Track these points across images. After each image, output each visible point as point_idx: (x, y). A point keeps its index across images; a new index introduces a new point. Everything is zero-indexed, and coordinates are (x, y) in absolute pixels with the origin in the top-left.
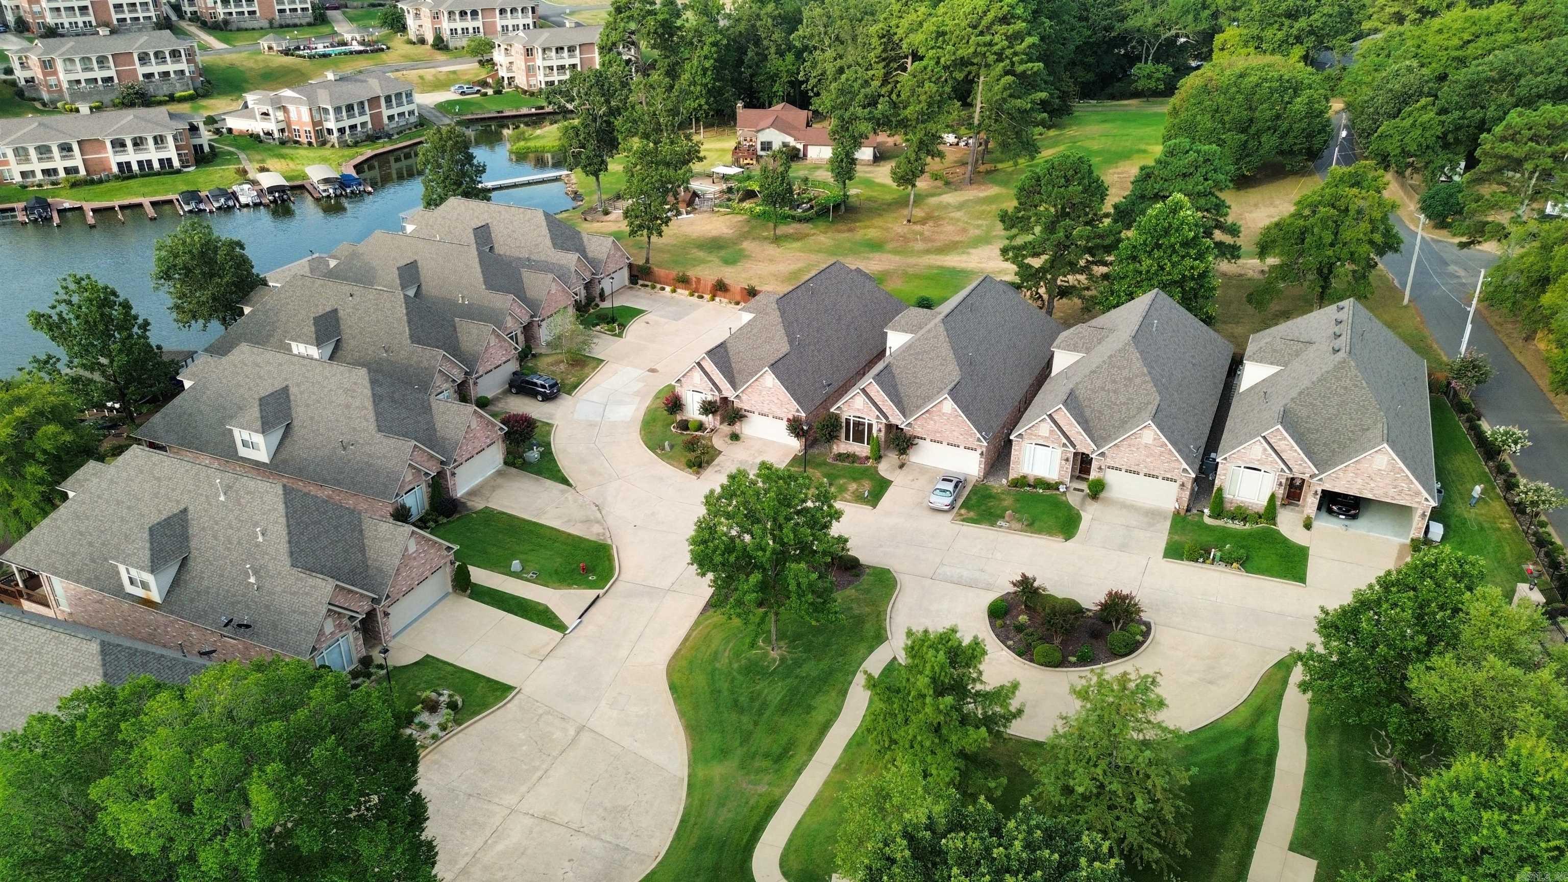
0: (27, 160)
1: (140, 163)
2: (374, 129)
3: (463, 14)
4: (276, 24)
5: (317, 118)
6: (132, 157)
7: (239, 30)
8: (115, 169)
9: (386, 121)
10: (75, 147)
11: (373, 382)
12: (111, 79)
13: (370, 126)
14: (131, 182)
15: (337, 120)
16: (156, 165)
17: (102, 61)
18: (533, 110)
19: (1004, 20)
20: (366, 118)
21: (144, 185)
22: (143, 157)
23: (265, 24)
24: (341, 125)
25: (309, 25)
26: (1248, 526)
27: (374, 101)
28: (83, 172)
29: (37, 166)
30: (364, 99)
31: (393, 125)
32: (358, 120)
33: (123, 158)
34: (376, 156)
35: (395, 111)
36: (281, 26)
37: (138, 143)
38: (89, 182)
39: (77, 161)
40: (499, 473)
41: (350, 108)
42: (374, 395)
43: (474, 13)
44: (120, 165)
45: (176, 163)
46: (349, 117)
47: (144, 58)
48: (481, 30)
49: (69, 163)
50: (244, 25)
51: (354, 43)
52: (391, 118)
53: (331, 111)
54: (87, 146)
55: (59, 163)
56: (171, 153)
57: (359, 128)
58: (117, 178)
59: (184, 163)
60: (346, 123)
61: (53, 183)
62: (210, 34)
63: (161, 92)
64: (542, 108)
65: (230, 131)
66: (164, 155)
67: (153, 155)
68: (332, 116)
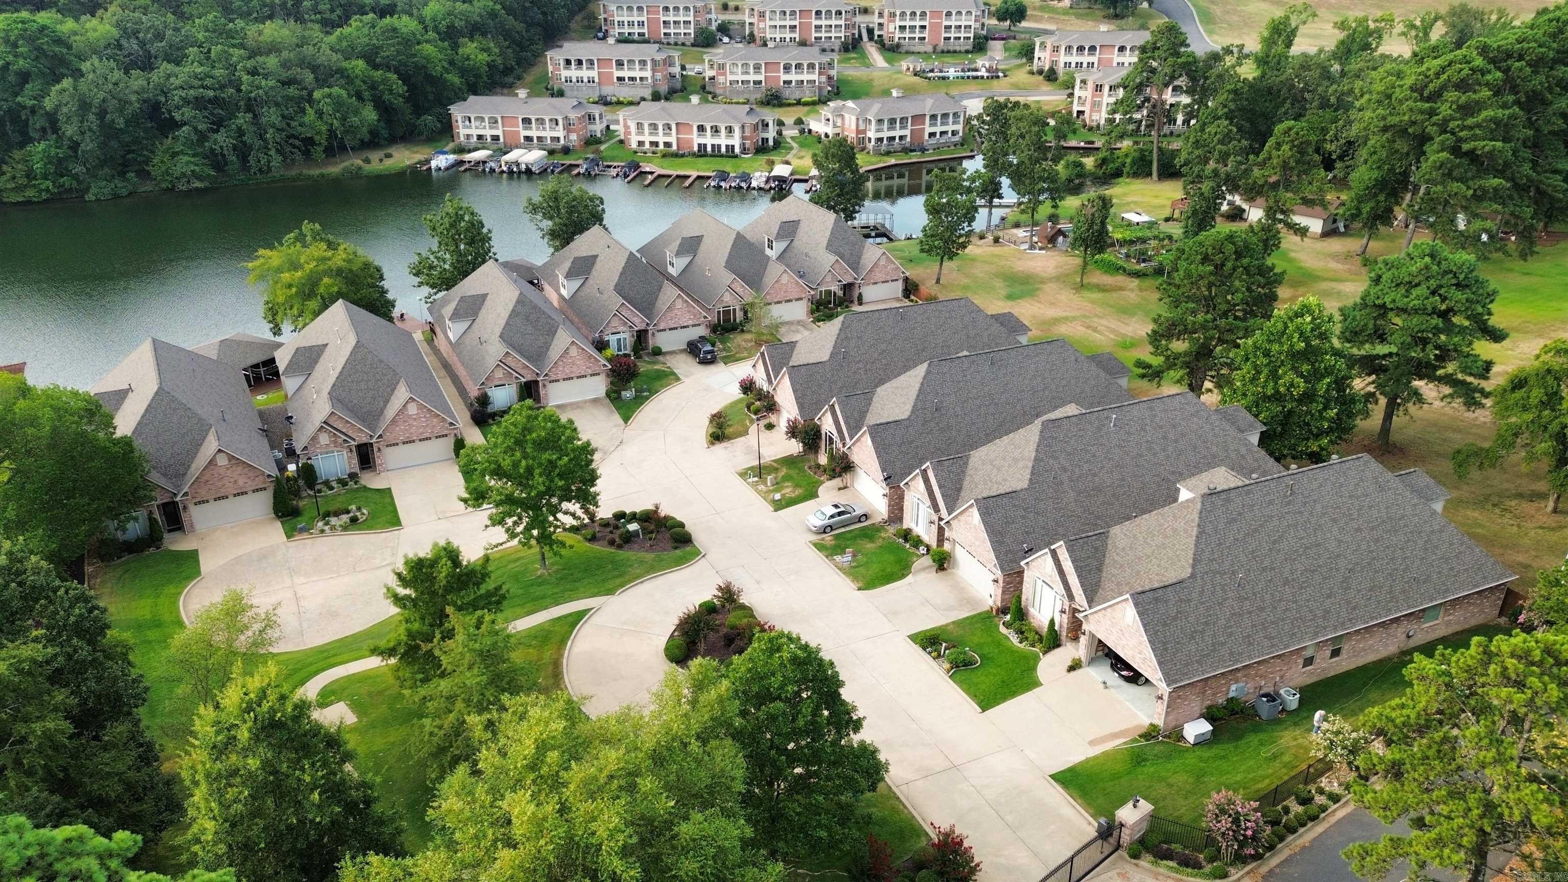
0: (642, 133)
1: (713, 146)
2: (911, 143)
3: (1081, 49)
4: (939, 49)
5: (862, 127)
6: (709, 140)
7: (907, 52)
8: (696, 149)
9: (926, 137)
10: (674, 127)
11: (518, 302)
12: (760, 82)
13: (908, 139)
14: (701, 160)
15: (878, 131)
16: (723, 150)
17: (757, 68)
18: (1082, 144)
19: (1462, 86)
20: (907, 132)
21: (707, 163)
22: (716, 141)
23: (929, 49)
24: (880, 135)
25: (967, 52)
26: (1021, 646)
27: (918, 119)
28: (675, 147)
29: (647, 138)
30: (909, 115)
31: (933, 141)
32: (897, 133)
33: (702, 141)
34: (896, 165)
35: (938, 129)
36: (943, 52)
37: (716, 130)
38: (676, 155)
39: (673, 139)
40: (595, 401)
41: (892, 121)
42: (513, 310)
43: (1092, 49)
44: (699, 145)
45: (737, 150)
46: (889, 129)
47: (787, 68)
48: (1096, 65)
49: (667, 139)
50: (913, 49)
51: (983, 69)
52: (932, 135)
53: (873, 123)
54: (681, 128)
55: (661, 139)
56: (736, 141)
57: (897, 140)
58: (694, 155)
59: (744, 150)
60: (886, 134)
61: (654, 153)
62: (882, 54)
63: (793, 97)
64: (1093, 143)
65: (810, 131)
66: (730, 142)
67: (723, 141)
68: (873, 126)
